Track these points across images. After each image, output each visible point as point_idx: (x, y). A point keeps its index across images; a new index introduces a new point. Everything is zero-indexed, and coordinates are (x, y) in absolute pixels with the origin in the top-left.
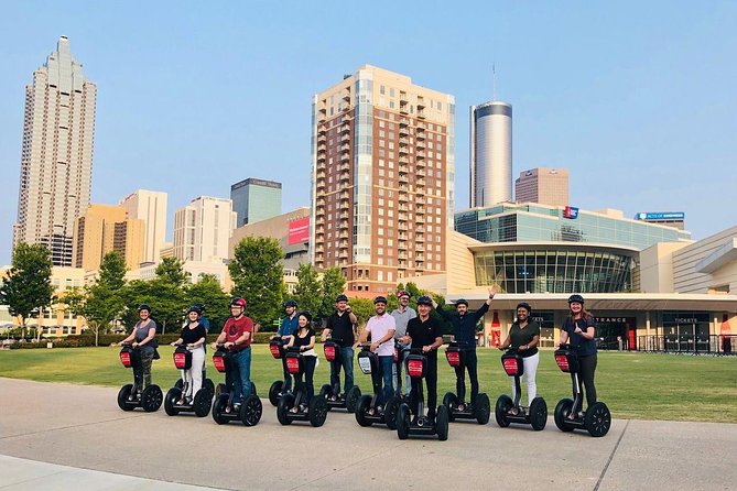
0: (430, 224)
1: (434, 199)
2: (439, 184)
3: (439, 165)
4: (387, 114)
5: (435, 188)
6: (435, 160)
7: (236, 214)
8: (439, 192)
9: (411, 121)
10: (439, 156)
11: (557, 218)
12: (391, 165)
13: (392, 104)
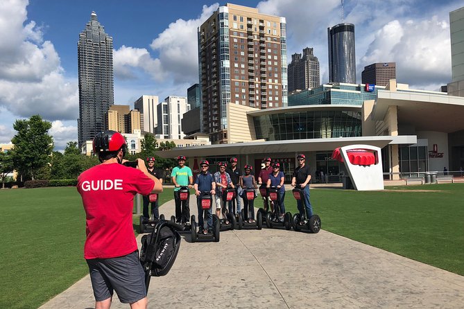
0: (271, 102)
1: (273, 86)
2: (276, 76)
3: (276, 64)
4: (239, 34)
5: (274, 79)
6: (273, 60)
7: (189, 105)
8: (276, 81)
9: (256, 37)
10: (276, 58)
11: (360, 92)
12: (243, 66)
13: (242, 27)
